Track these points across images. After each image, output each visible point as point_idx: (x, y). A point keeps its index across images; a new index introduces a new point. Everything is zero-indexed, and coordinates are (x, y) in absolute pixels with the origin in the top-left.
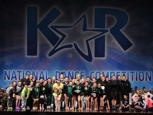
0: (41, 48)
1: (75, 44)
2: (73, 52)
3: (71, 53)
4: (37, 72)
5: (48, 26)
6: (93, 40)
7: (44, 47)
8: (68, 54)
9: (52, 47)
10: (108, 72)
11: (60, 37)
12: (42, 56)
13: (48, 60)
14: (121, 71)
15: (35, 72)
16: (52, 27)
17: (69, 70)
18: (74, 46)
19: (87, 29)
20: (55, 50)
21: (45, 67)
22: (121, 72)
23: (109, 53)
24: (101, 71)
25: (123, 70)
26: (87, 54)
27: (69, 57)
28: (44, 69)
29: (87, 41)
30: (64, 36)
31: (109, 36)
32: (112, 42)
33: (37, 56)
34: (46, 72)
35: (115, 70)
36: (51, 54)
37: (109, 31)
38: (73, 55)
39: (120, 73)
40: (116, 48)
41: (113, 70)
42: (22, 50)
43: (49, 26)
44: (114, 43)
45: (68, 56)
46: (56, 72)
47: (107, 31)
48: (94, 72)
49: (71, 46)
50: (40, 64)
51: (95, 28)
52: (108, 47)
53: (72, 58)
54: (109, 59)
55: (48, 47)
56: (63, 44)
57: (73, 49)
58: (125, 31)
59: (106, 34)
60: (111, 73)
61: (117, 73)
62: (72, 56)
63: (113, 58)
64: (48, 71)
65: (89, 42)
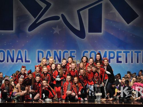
0: (18, 20)
1: (63, 16)
2: (60, 26)
3: (57, 27)
4: (13, 51)
6: (87, 10)
8: (53, 28)
9: (33, 20)
10: (106, 52)
11: (43, 5)
12: (20, 31)
13: (27, 36)
14: (122, 49)
15: (11, 51)
17: (56, 49)
18: (61, 18)
21: (23, 45)
22: (122, 51)
23: (108, 27)
24: (96, 50)
25: (125, 49)
26: (78, 28)
27: (55, 32)
28: (22, 48)
29: (79, 11)
30: (48, 5)
31: (107, 5)
32: (111, 12)
33: (14, 31)
34: (26, 51)
35: (115, 49)
36: (31, 29)
39: (121, 52)
40: (116, 20)
41: (111, 48)
44: (114, 14)
45: (54, 30)
46: (39, 52)
48: (87, 52)
49: (57, 18)
50: (17, 41)
52: (106, 19)
53: (58, 33)
54: (107, 34)
55: (28, 20)
57: (61, 21)
59: (103, 2)
60: (110, 52)
61: (118, 53)
62: (59, 31)
63: (112, 34)
64: (28, 51)
65: (81, 12)
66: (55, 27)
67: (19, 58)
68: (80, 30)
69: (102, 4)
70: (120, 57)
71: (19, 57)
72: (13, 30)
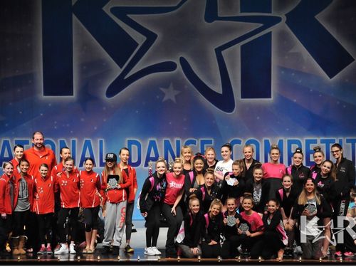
0: (83, 72)
1: (183, 61)
2: (177, 84)
3: (171, 87)
4: (74, 142)
5: (104, 9)
6: (238, 47)
7: (94, 69)
8: (162, 89)
9: (117, 71)
10: (281, 142)
11: (140, 39)
12: (88, 96)
13: (104, 108)
14: (318, 136)
15: (69, 142)
16: (114, 10)
17: (168, 136)
18: (179, 67)
19: (219, 16)
20: (126, 77)
21: (95, 128)
22: (319, 140)
23: (284, 84)
24: (260, 138)
25: (325, 135)
26: (218, 88)
27: (165, 99)
28: (94, 135)
29: (219, 51)
30: (151, 37)
31: (282, 36)
32: (291, 51)
33: (74, 97)
34: (101, 142)
35: (302, 135)
36: (112, 91)
37: (284, 19)
38: (177, 92)
39: (315, 142)
40: (304, 69)
41: (293, 133)
42: (28, 79)
43: (107, 9)
44: (298, 55)
45: (163, 94)
46: (130, 143)
47: (278, 20)
48: (239, 142)
49: (171, 66)
50: (82, 120)
51: (242, 12)
52: (281, 68)
53: (174, 99)
54: (283, 102)
55: (106, 71)
56: (148, 60)
57: (179, 74)
58: (329, 19)
59: (273, 30)
60: (290, 143)
61: (308, 142)
62: (176, 96)
63: (295, 101)
64: (106, 141)
65: (224, 53)
66: (167, 86)
67: (86, 156)
68: (221, 93)
69: (270, 33)
71: (88, 155)
72: (72, 95)
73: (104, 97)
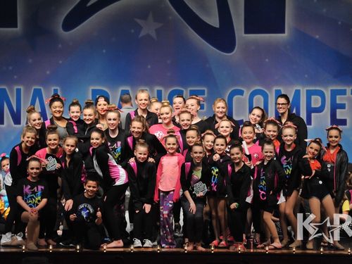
3: (150, 17)
4: (19, 91)
8: (139, 21)
10: (297, 93)
12: (38, 31)
13: (60, 46)
15: (12, 91)
20: (89, 4)
21: (48, 72)
22: (348, 90)
23: (304, 13)
24: (269, 87)
26: (213, 21)
27: (143, 33)
28: (46, 82)
33: (19, 29)
35: (326, 84)
36: (70, 24)
38: (158, 25)
39: (344, 92)
41: (314, 80)
45: (141, 28)
48: (241, 93)
50: (30, 61)
53: (153, 34)
54: (302, 39)
60: (310, 94)
61: (334, 94)
62: (157, 31)
63: (317, 37)
66: (144, 17)
68: (218, 26)
70: (342, 106)
72: (16, 27)
73: (60, 30)
